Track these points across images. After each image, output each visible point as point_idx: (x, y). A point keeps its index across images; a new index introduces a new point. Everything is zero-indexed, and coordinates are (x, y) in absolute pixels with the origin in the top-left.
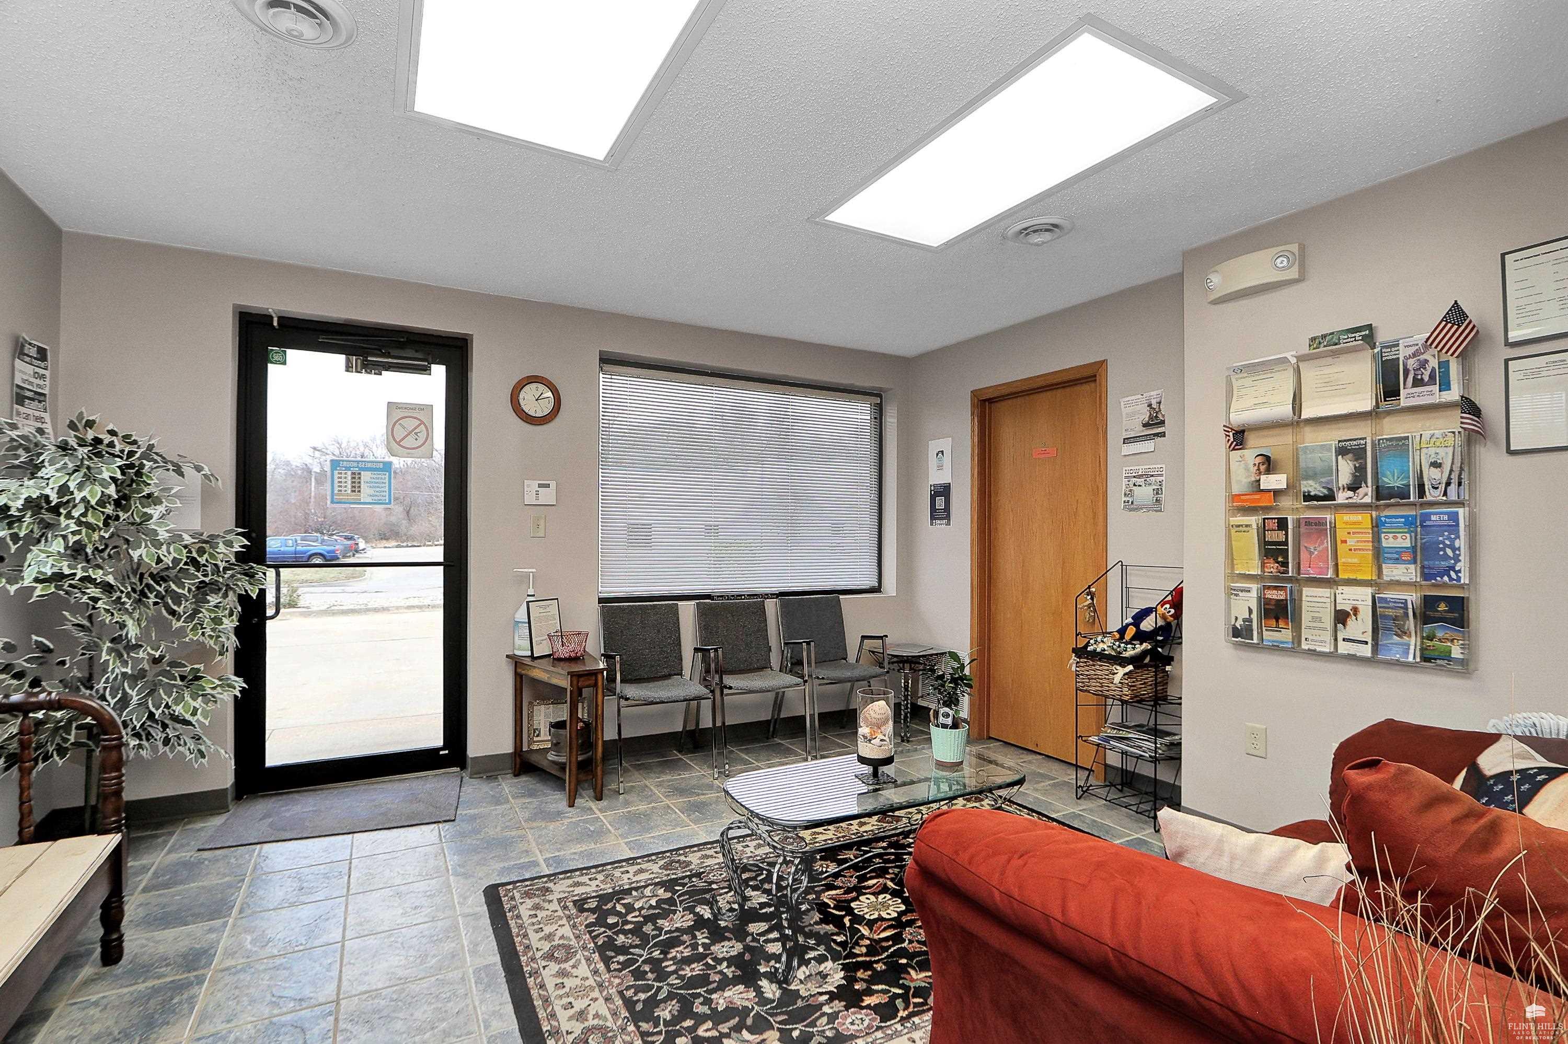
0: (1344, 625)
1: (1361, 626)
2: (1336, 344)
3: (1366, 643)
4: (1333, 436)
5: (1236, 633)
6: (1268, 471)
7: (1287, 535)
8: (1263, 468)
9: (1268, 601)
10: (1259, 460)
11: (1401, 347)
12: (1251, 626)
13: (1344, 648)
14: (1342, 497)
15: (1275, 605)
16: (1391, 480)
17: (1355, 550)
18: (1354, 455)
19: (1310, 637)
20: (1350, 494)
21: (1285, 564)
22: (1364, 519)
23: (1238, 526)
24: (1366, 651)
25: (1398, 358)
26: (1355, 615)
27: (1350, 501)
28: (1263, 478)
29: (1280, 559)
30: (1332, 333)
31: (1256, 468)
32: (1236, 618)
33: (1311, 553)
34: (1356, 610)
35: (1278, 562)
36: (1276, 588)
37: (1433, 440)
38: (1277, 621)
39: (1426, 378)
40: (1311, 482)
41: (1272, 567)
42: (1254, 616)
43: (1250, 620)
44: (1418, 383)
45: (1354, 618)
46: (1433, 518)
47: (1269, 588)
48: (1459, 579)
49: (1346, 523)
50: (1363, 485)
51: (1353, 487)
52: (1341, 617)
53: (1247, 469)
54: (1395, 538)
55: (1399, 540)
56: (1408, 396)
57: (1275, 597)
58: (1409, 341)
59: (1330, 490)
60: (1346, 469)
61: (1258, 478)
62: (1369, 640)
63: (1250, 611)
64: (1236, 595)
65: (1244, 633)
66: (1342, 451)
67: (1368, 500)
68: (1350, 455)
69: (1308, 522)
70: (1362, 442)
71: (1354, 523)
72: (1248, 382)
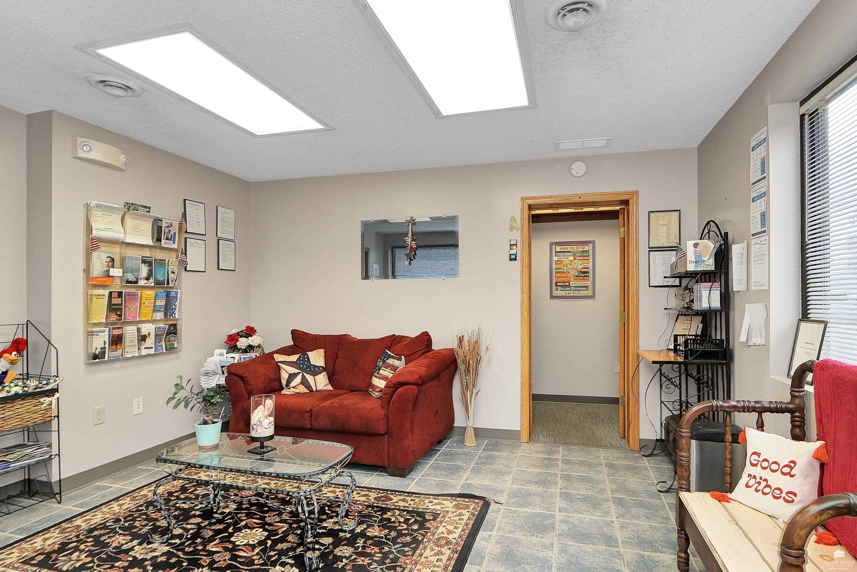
0: (145, 341)
1: (150, 342)
2: (137, 210)
3: (152, 348)
4: (139, 254)
5: (95, 357)
6: (113, 267)
7: (122, 300)
8: (110, 264)
9: (113, 336)
10: (108, 259)
11: (164, 222)
12: (105, 351)
13: (144, 352)
14: (142, 283)
15: (117, 337)
16: (160, 278)
17: (147, 307)
18: (149, 264)
19: (129, 351)
20: (146, 281)
21: (120, 315)
22: (152, 293)
23: (98, 295)
24: (152, 351)
25: (162, 226)
26: (149, 336)
27: (146, 285)
28: (111, 269)
29: (118, 313)
30: (136, 204)
31: (107, 264)
32: (96, 349)
33: (130, 309)
34: (149, 334)
35: (117, 315)
36: (118, 328)
37: (173, 263)
38: (116, 346)
39: (170, 238)
40: (130, 274)
41: (114, 318)
42: (107, 345)
43: (105, 348)
44: (167, 239)
45: (148, 337)
46: (172, 293)
47: (115, 328)
48: (175, 316)
49: (146, 295)
50: (151, 278)
51: (147, 279)
52: (143, 338)
53: (102, 264)
54: (161, 301)
55: (162, 302)
56: (164, 243)
57: (117, 333)
58: (167, 221)
59: (137, 279)
60: (144, 270)
61: (108, 269)
62: (153, 346)
63: (105, 343)
64: (98, 335)
65: (100, 356)
66: (144, 262)
67: (152, 285)
68: (147, 264)
69: (129, 294)
70: (151, 259)
71: (149, 295)
72: (99, 214)
